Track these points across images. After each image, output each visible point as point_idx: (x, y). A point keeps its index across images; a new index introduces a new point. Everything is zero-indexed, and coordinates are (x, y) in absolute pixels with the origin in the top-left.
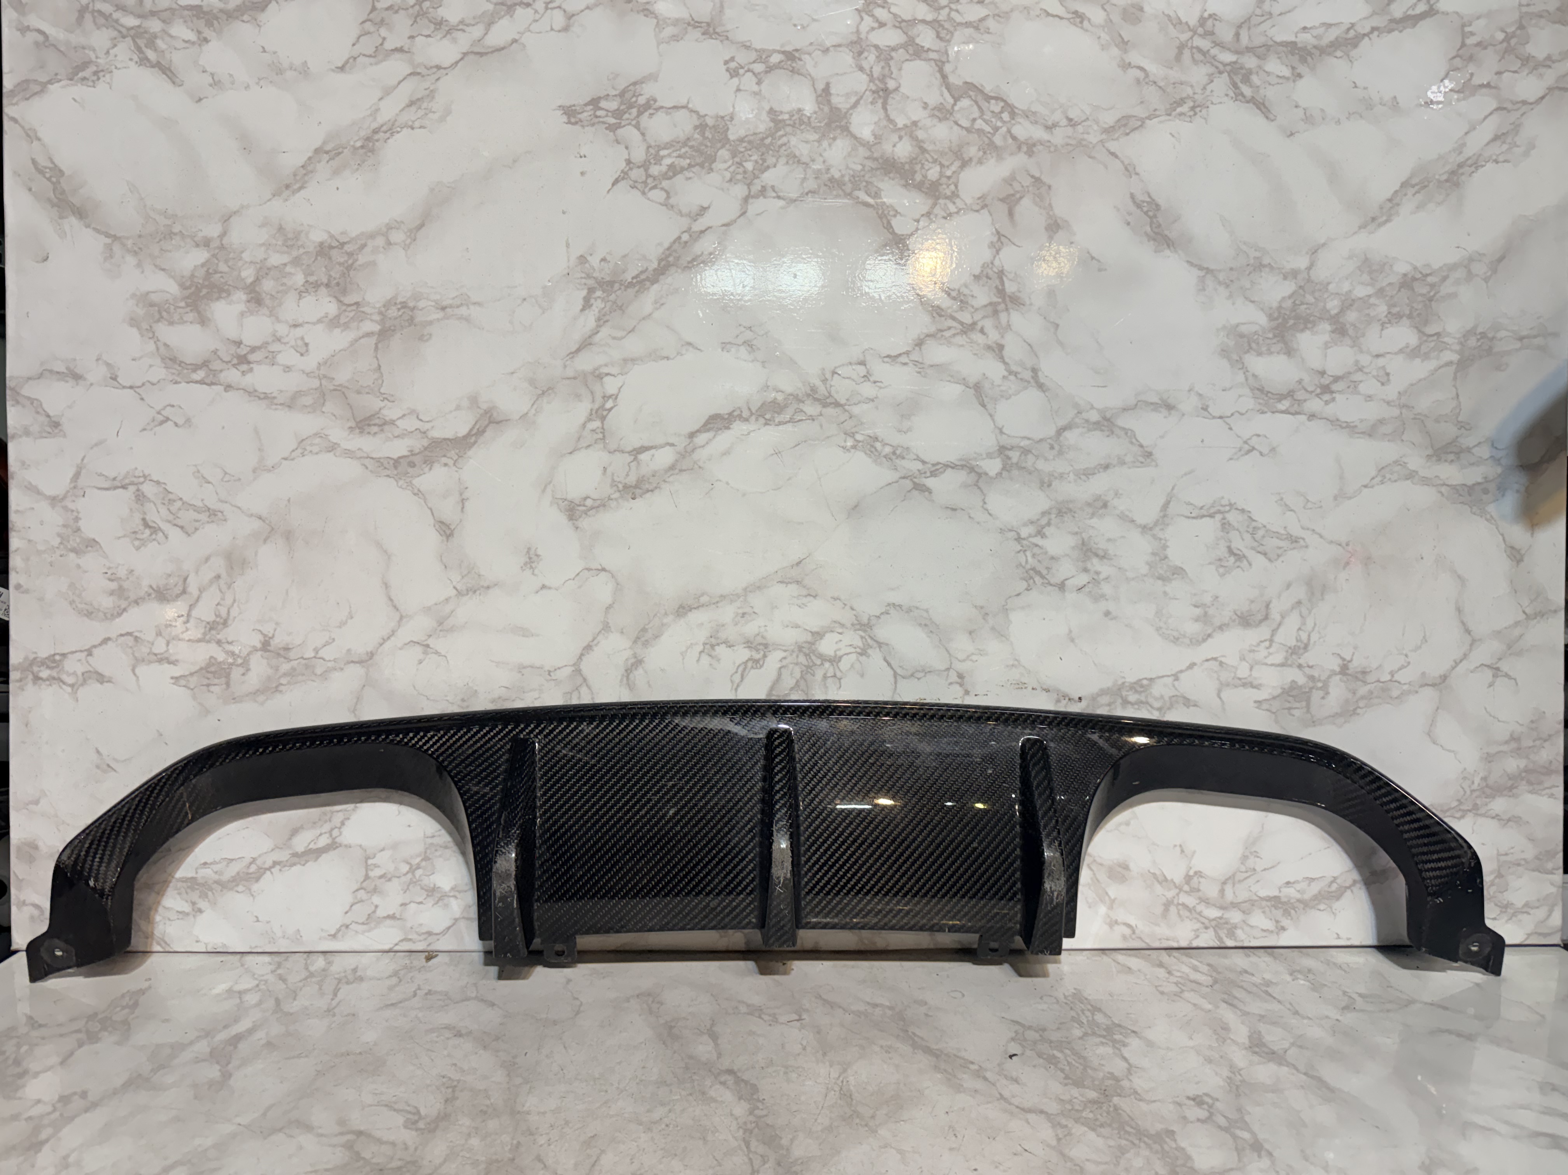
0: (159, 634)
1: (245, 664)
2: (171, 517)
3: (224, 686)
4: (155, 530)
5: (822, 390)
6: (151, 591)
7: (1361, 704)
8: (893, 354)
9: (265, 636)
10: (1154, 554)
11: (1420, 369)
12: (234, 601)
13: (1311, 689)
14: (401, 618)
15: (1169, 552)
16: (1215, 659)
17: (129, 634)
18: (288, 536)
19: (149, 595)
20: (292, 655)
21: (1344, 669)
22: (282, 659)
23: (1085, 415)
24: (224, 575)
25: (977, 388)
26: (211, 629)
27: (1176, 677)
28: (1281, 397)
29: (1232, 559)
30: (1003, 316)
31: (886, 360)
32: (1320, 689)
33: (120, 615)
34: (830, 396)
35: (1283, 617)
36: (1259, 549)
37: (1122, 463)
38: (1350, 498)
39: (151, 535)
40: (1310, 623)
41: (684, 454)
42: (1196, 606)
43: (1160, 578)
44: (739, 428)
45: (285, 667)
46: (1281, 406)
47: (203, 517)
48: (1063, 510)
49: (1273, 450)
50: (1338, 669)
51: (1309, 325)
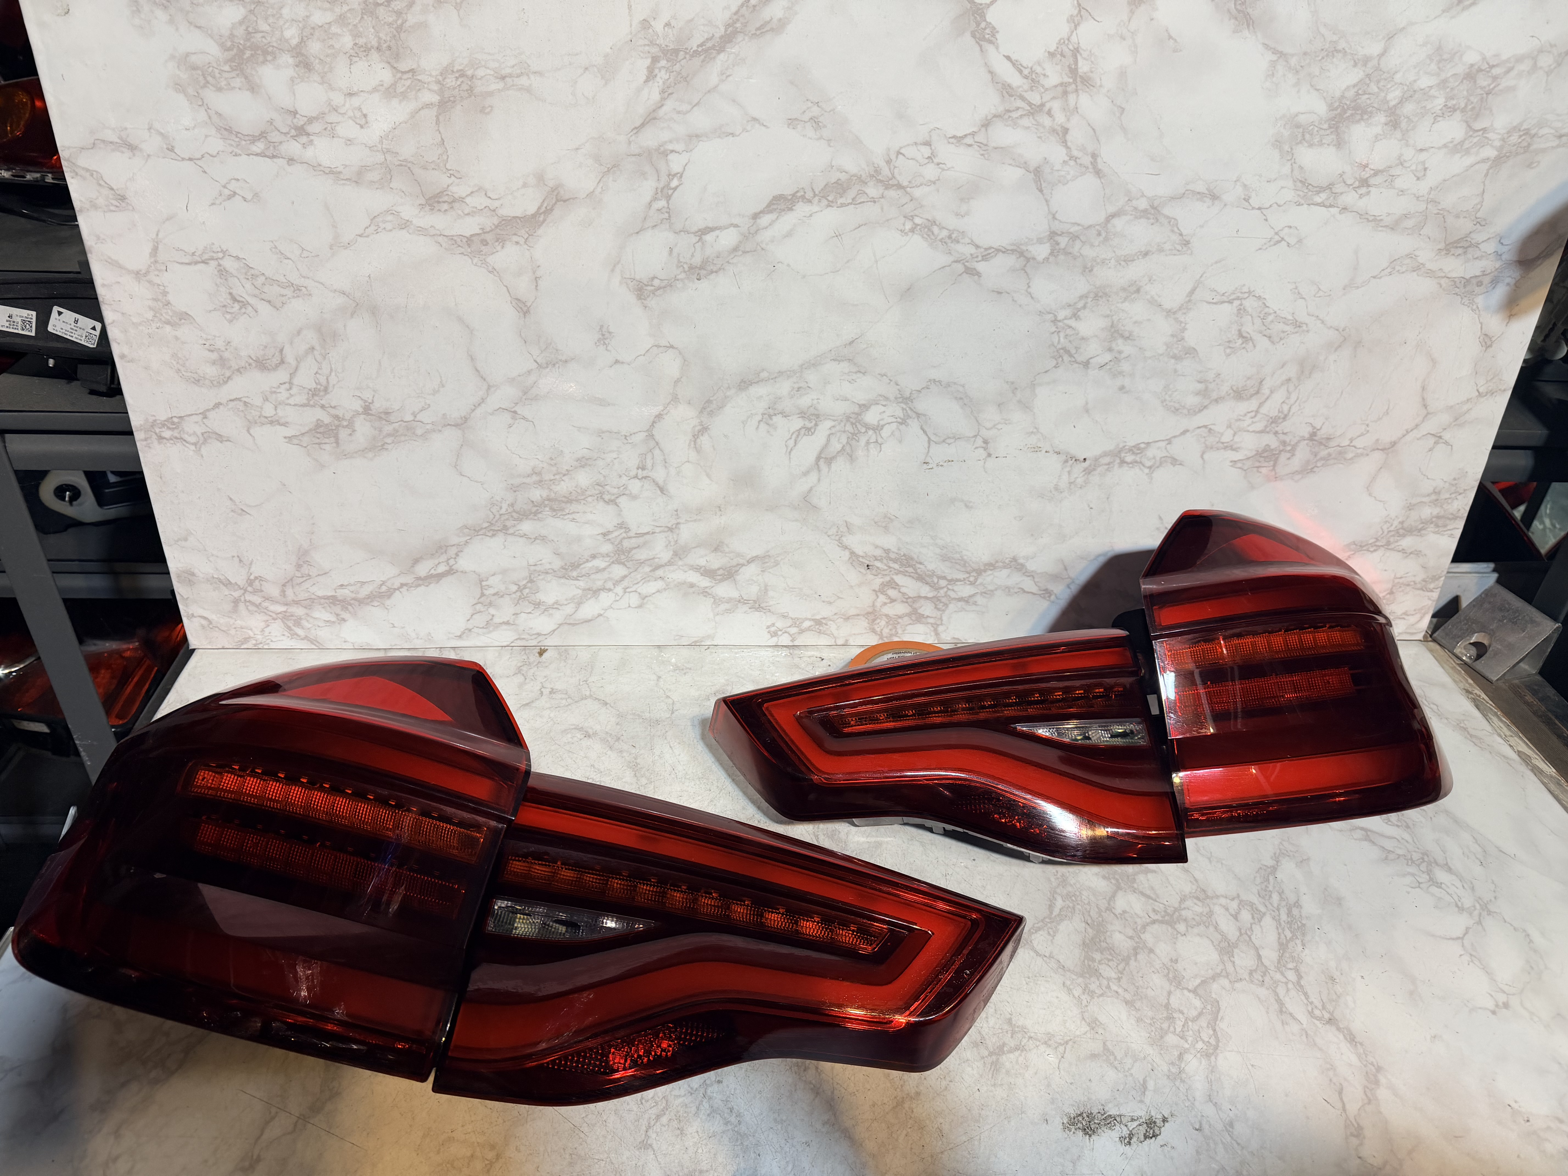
0: (266, 399)
1: (350, 425)
2: (257, 292)
3: (334, 445)
4: (244, 304)
5: (886, 171)
6: (251, 361)
7: (1319, 464)
8: (959, 134)
9: (365, 401)
10: (1173, 336)
11: (1459, 164)
12: (331, 370)
13: (1281, 451)
14: (489, 387)
15: (1186, 334)
16: (1205, 426)
17: (239, 399)
18: (374, 311)
19: (250, 365)
20: (392, 418)
21: (1313, 436)
22: (384, 422)
23: (1134, 203)
24: (317, 347)
25: (1037, 172)
26: (313, 395)
27: (1169, 441)
28: (1321, 190)
29: (1240, 341)
30: (1072, 98)
31: (951, 140)
32: (1289, 451)
33: (226, 382)
34: (894, 177)
35: (1272, 392)
36: (1265, 333)
37: (1161, 250)
38: (1358, 288)
39: (241, 308)
40: (1294, 397)
41: (748, 235)
42: (1199, 382)
43: (1175, 357)
44: (802, 209)
45: (388, 429)
46: (1318, 199)
47: (289, 292)
48: (1099, 295)
49: (1300, 241)
50: (1307, 436)
51: (1366, 117)
